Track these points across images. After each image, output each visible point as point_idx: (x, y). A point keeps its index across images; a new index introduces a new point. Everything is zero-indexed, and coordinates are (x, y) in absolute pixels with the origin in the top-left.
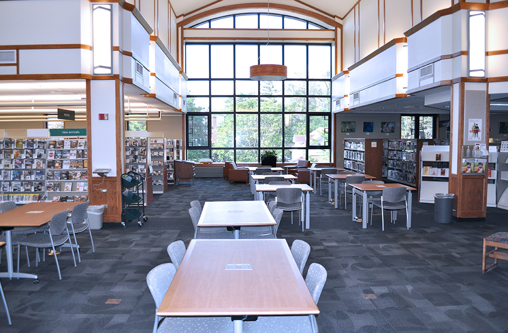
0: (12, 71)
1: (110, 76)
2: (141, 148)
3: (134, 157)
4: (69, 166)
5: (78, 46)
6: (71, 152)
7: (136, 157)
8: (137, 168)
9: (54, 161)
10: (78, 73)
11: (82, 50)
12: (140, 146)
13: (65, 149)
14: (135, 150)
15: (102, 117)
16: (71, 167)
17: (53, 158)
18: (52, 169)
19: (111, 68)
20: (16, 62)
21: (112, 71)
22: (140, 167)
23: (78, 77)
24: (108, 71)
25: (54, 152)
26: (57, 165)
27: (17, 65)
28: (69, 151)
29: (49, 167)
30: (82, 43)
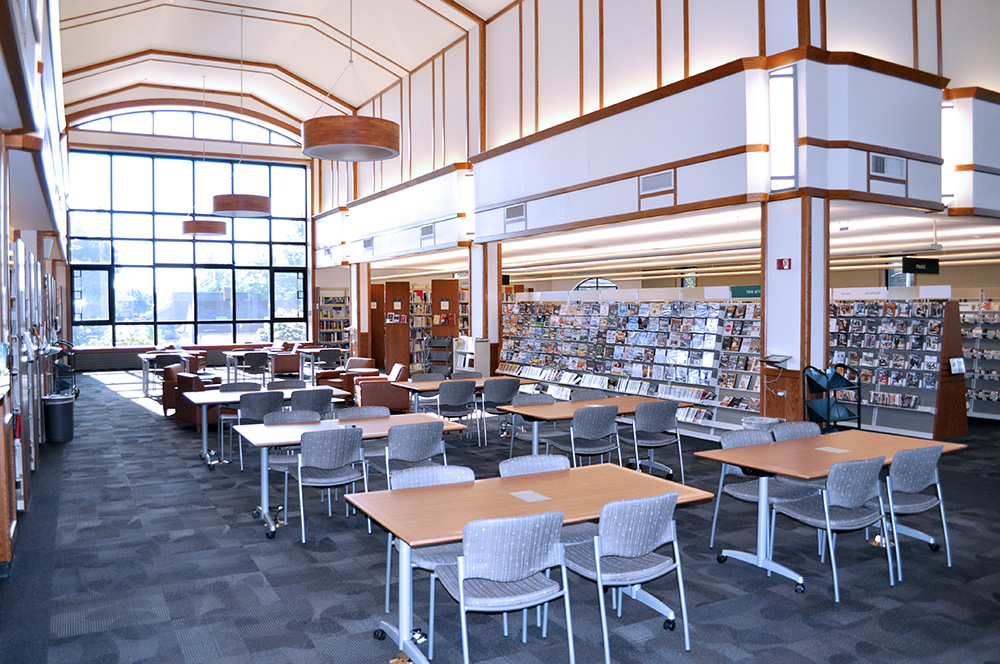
0: (666, 201)
1: (793, 193)
2: (931, 321)
3: (917, 339)
4: (748, 348)
5: (742, 150)
6: (754, 324)
7: (921, 339)
8: (923, 361)
9: (732, 338)
10: (743, 193)
11: (749, 154)
12: (930, 318)
13: (746, 318)
14: (924, 323)
15: (780, 264)
16: (751, 349)
17: (729, 334)
18: (728, 350)
19: (796, 177)
20: (672, 188)
21: (797, 183)
22: (928, 359)
23: (741, 200)
24: (790, 184)
25: (731, 324)
26: (734, 344)
27: (674, 191)
28: (752, 322)
29: (724, 347)
30: (749, 142)
